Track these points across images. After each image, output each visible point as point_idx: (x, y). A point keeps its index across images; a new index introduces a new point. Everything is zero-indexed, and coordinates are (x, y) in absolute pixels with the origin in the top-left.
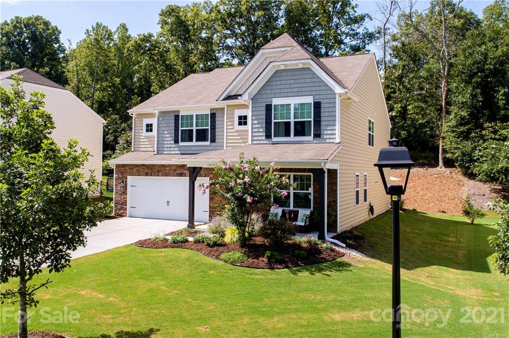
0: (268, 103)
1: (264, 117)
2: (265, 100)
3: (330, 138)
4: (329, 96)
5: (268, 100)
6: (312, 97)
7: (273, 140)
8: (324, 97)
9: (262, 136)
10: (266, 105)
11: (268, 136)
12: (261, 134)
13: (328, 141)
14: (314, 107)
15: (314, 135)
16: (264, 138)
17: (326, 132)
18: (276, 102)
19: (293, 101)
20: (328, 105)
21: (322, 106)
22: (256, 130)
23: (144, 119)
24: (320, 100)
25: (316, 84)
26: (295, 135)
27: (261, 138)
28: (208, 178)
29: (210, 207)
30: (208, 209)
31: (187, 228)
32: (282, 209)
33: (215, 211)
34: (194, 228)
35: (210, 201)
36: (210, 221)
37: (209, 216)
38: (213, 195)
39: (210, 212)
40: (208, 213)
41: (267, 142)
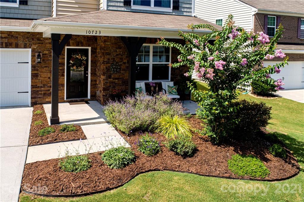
3: (186, 12)
7: (132, 8)
9: (120, 2)
11: (127, 3)
13: (185, 14)
15: (173, 7)
16: (122, 5)
17: (183, 6)
26: (155, 6)
27: (118, 4)
28: (30, 50)
29: (33, 87)
30: (29, 90)
31: (50, 124)
32: (144, 83)
33: (41, 91)
34: (59, 123)
35: (32, 79)
36: (33, 104)
37: (32, 98)
38: (37, 70)
39: (33, 92)
40: (29, 94)
41: (126, 10)
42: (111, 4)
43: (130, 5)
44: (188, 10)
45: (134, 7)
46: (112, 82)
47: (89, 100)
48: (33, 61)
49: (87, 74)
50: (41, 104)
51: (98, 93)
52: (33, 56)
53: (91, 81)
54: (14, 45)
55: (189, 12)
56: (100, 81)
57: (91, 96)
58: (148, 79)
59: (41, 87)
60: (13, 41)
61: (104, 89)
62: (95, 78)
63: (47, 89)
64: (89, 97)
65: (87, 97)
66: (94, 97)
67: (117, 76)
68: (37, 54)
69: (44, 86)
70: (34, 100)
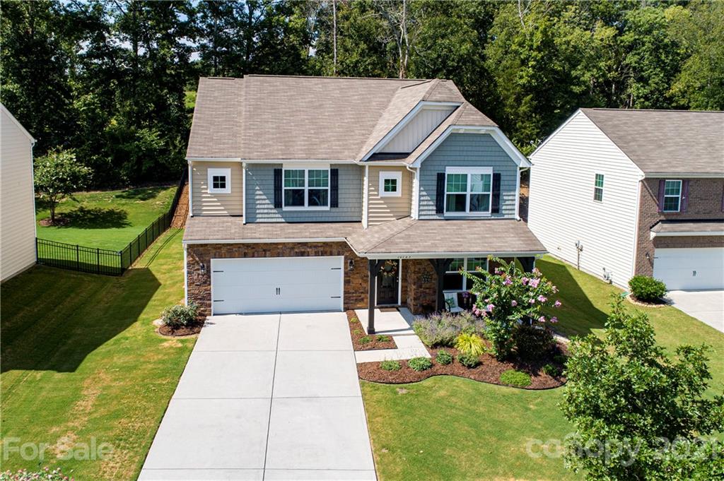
0: (440, 172)
1: (435, 188)
2: (436, 168)
3: (508, 214)
4: (508, 168)
5: (441, 168)
6: (492, 168)
7: (445, 215)
8: (504, 168)
9: (432, 210)
10: (438, 174)
11: (439, 210)
12: (431, 208)
13: (506, 217)
14: (493, 180)
15: (492, 210)
16: (434, 212)
17: (504, 207)
18: (449, 171)
19: (470, 171)
20: (508, 178)
21: (502, 178)
22: (425, 203)
23: (209, 169)
24: (499, 172)
25: (497, 154)
26: (471, 210)
27: (430, 213)
28: (343, 257)
29: (345, 292)
30: (342, 295)
31: (367, 334)
32: (456, 293)
33: (353, 297)
34: (374, 333)
35: (345, 285)
36: (346, 309)
37: (344, 303)
38: (349, 277)
39: (345, 298)
40: (342, 299)
41: (438, 218)
42: (423, 213)
43: (443, 212)
44: (510, 212)
45: (447, 214)
46: (423, 292)
47: (400, 307)
48: (345, 268)
49: (398, 279)
50: (353, 309)
51: (409, 301)
52: (345, 263)
53: (402, 287)
54: (328, 253)
55: (511, 214)
56: (411, 290)
57: (402, 303)
58: (461, 288)
59: (353, 293)
60: (328, 249)
61: (415, 299)
62: (406, 284)
63: (358, 294)
64: (399, 303)
65: (397, 303)
66: (404, 303)
67: (428, 286)
68: (349, 261)
69: (356, 292)
70: (346, 306)
